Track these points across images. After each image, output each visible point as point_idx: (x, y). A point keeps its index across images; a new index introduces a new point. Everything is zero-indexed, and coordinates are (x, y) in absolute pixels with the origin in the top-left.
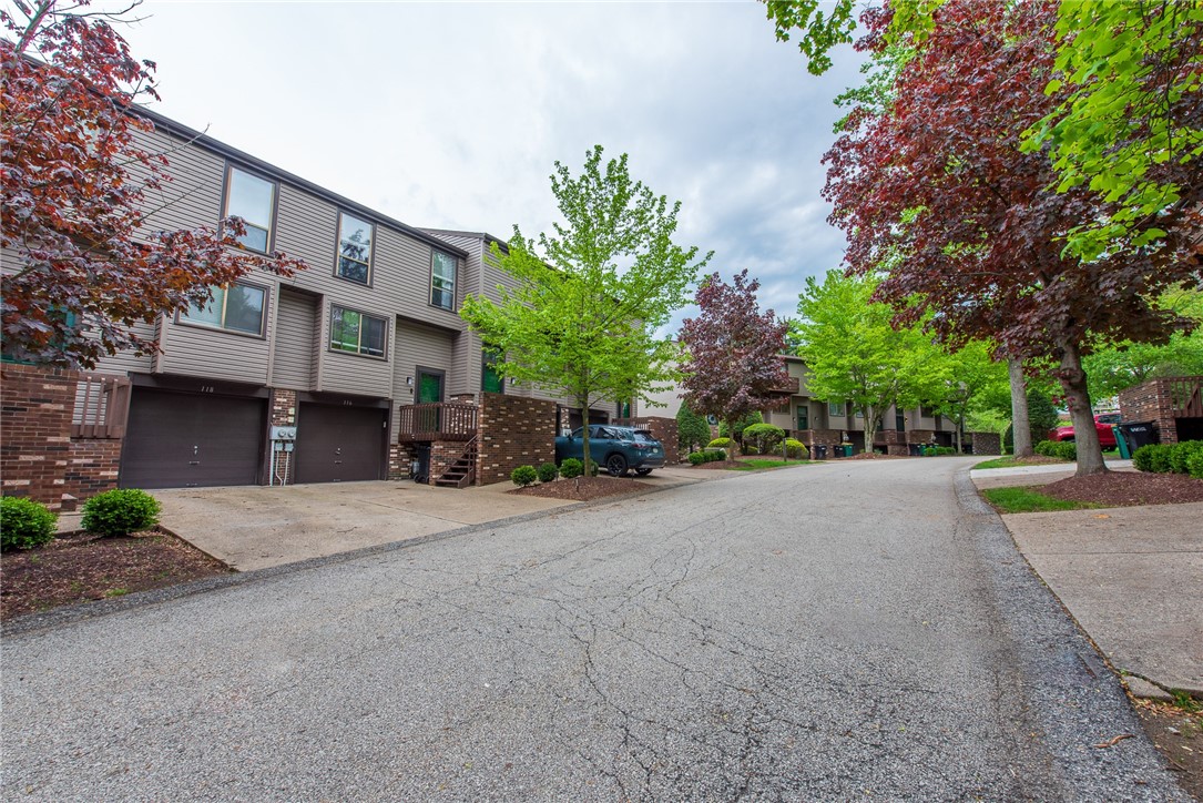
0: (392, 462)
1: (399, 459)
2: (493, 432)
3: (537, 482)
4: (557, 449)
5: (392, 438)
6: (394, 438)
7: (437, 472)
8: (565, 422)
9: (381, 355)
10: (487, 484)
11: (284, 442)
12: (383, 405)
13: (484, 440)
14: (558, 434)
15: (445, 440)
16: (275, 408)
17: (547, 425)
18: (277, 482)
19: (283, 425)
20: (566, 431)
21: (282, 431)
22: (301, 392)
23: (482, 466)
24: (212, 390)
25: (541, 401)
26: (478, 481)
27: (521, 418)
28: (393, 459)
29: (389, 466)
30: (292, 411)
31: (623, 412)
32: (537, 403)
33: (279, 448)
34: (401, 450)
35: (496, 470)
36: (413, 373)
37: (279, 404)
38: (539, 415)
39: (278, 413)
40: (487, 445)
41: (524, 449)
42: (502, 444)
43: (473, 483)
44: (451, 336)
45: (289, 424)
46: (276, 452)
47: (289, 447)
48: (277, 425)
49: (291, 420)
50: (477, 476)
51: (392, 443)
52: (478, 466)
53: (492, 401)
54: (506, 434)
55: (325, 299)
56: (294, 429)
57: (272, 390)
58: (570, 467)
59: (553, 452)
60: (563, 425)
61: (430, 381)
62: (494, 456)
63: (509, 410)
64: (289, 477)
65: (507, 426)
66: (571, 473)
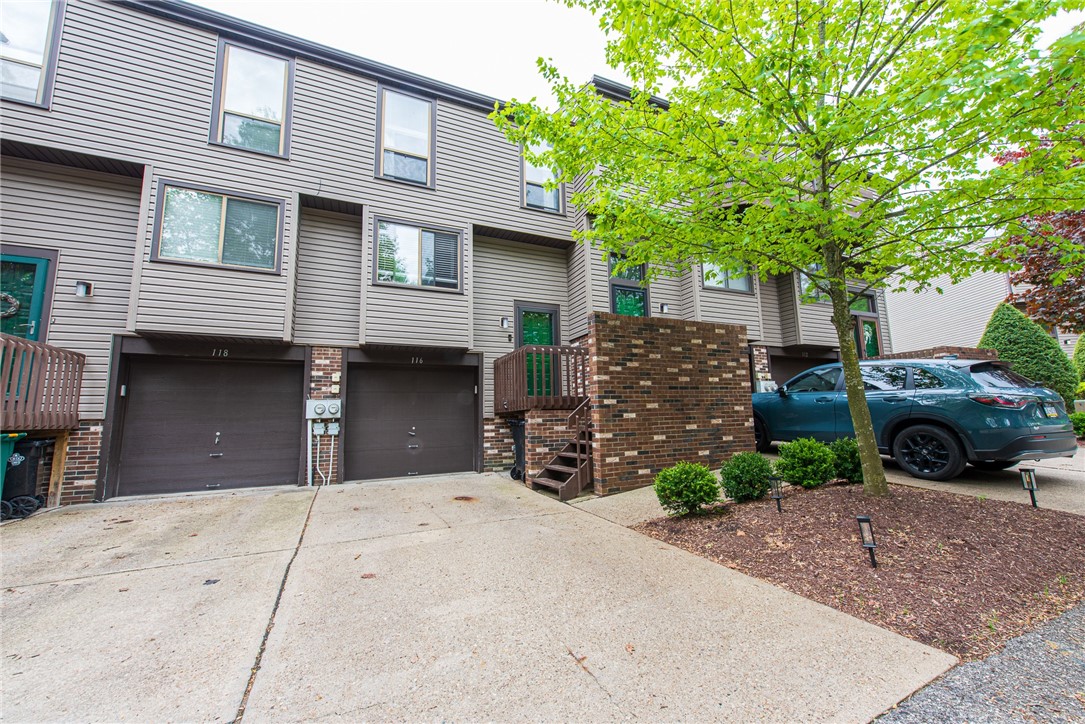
0: (487, 445)
1: (498, 439)
2: (620, 389)
3: (723, 498)
4: (756, 416)
5: (485, 409)
6: (488, 408)
7: (535, 464)
8: (762, 370)
9: (455, 286)
10: (617, 491)
11: (325, 421)
12: (468, 362)
13: (602, 406)
14: (753, 389)
15: (545, 409)
16: (314, 373)
17: (732, 370)
18: (317, 481)
19: (326, 397)
20: (766, 385)
21: (322, 406)
22: (350, 348)
23: (603, 456)
24: (226, 354)
25: (713, 326)
26: (598, 487)
27: (676, 359)
28: (489, 440)
29: (483, 451)
30: (336, 377)
31: (864, 347)
32: (706, 330)
33: (319, 429)
34: (501, 426)
35: (632, 462)
36: (510, 312)
37: (319, 368)
38: (713, 354)
39: (318, 380)
40: (613, 415)
41: (689, 419)
42: (641, 409)
43: (589, 488)
44: (561, 251)
45: (334, 396)
46: (314, 436)
47: (334, 429)
48: (318, 398)
49: (335, 389)
50: (597, 475)
51: (485, 416)
52: (596, 456)
53: (613, 329)
54: (647, 391)
55: (365, 211)
56: (338, 402)
57: (308, 349)
58: (807, 462)
59: (750, 423)
60: (760, 375)
61: (537, 321)
62: (626, 436)
63: (651, 345)
64: (336, 472)
65: (647, 375)
66: (807, 475)
